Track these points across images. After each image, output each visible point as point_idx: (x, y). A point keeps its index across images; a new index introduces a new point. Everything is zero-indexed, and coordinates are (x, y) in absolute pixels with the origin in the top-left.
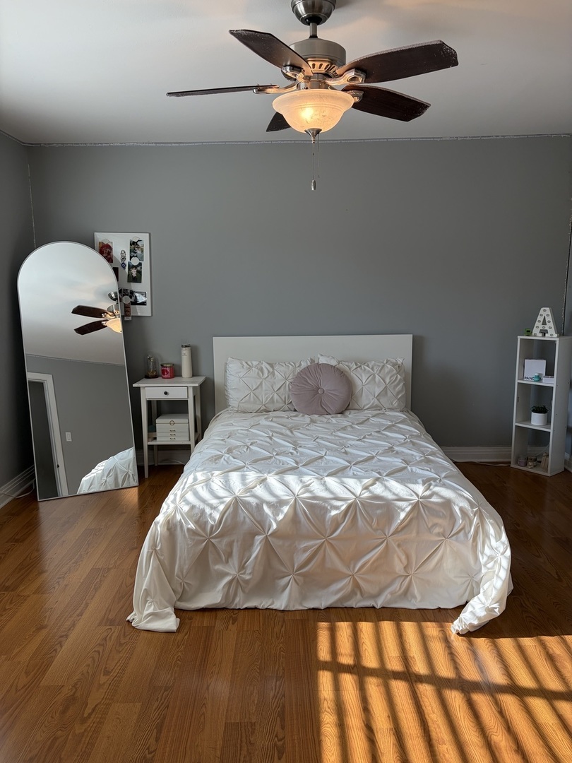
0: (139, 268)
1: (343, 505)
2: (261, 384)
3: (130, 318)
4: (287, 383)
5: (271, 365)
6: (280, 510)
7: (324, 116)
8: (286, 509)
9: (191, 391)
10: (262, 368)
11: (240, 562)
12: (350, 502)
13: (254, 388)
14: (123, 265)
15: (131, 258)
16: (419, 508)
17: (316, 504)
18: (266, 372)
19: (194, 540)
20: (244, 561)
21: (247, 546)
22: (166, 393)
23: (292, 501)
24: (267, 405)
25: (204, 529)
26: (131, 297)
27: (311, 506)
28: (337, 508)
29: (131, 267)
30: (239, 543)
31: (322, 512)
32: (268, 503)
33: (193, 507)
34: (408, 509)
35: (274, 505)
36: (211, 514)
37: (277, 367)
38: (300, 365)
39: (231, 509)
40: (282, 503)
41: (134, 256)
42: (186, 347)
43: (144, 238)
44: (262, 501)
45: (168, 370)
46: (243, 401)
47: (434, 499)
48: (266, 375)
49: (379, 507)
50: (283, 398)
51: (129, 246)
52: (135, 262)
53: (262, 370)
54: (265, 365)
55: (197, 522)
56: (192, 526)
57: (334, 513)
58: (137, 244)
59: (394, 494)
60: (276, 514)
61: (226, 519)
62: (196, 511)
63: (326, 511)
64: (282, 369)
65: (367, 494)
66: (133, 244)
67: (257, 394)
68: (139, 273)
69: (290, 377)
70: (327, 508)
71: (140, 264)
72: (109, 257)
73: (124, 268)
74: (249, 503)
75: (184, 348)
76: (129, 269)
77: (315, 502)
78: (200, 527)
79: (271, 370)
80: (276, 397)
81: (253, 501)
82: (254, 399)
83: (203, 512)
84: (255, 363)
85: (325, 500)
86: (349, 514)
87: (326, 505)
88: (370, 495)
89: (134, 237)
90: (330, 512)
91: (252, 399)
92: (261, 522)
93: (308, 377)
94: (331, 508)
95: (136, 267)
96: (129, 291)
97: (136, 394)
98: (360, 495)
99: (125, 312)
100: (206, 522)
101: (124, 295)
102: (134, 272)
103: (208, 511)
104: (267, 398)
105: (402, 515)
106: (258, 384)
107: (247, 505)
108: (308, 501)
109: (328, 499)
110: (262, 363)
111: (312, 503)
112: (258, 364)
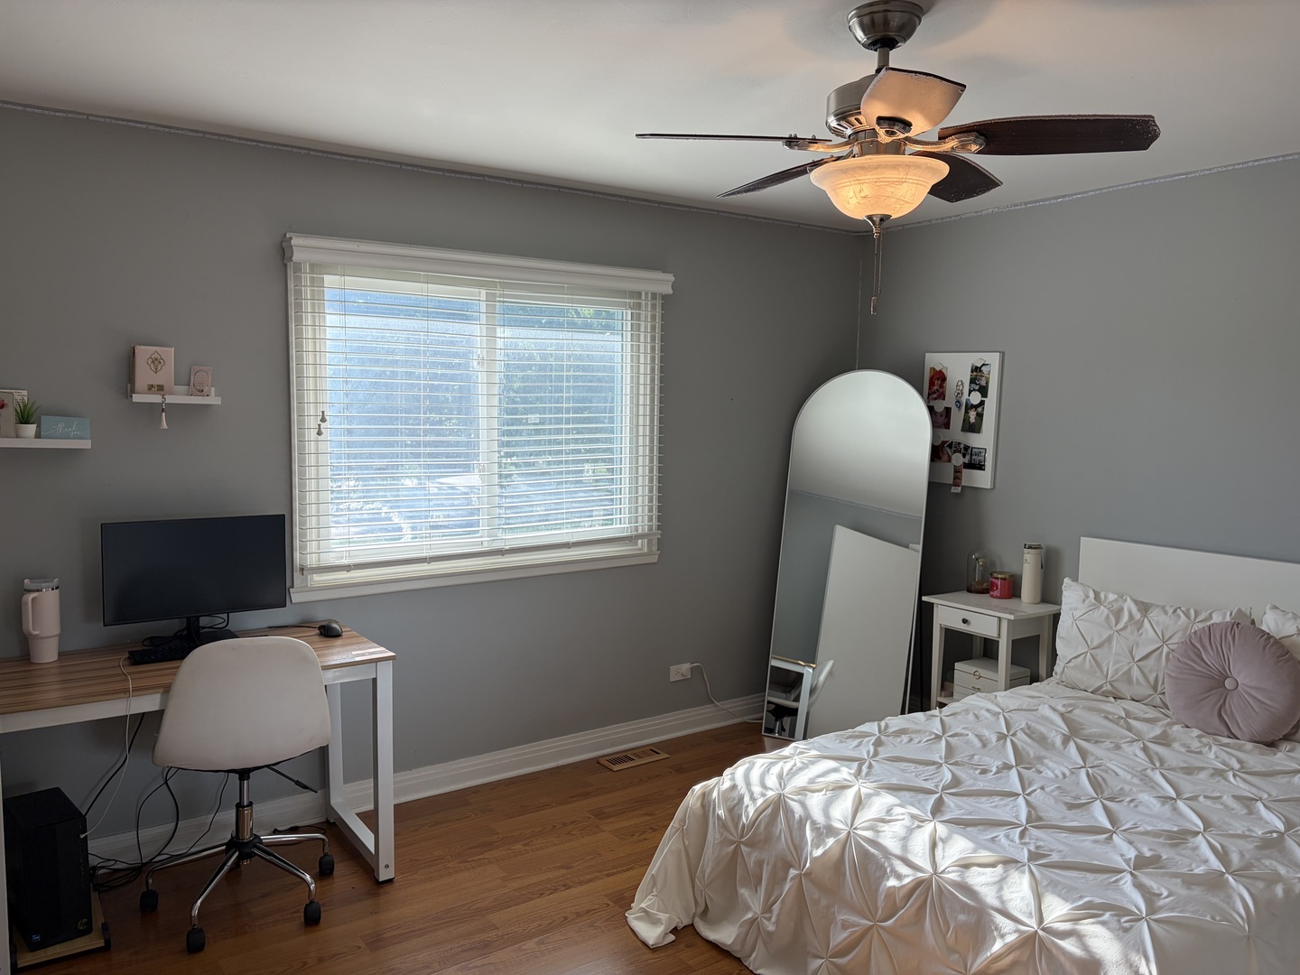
0: (980, 410)
1: (908, 876)
2: (1109, 639)
3: (960, 489)
4: (1165, 649)
5: (1145, 608)
6: (824, 840)
7: (865, 197)
8: (831, 841)
9: (1005, 625)
10: (1121, 610)
11: (768, 894)
12: (920, 875)
13: (1096, 643)
14: (958, 403)
15: (970, 392)
16: (1034, 945)
17: (873, 855)
18: (1126, 617)
19: (722, 835)
20: (772, 899)
21: (778, 879)
22: (965, 621)
23: (843, 835)
24: (1115, 684)
25: (736, 826)
26: (964, 456)
27: (865, 855)
28: (899, 877)
29: (969, 407)
30: (770, 867)
31: (878, 874)
32: (814, 823)
33: (734, 787)
34: (1011, 938)
35: (820, 828)
36: (747, 806)
37: (1155, 614)
38: (1210, 617)
39: (769, 810)
40: (831, 831)
41: (974, 390)
42: (1030, 547)
43: (993, 360)
44: (808, 816)
45: (999, 582)
46: (1071, 664)
47: (1069, 945)
48: (1121, 625)
49: (965, 908)
50: (1152, 678)
51: (970, 373)
52: (976, 398)
53: (1118, 614)
54: (1129, 605)
55: (731, 810)
56: (721, 812)
57: (892, 882)
58: (980, 371)
59: (1000, 898)
60: (818, 842)
61: (760, 822)
62: (735, 794)
63: (884, 876)
64: (1163, 618)
65: (953, 876)
66: (976, 369)
67: (1098, 658)
68: (980, 416)
69: (1175, 640)
70: (886, 870)
71: (982, 403)
72: (941, 390)
73: (959, 407)
74: (793, 812)
75: (1026, 551)
76: (966, 412)
77: (872, 850)
78: (733, 819)
79: (1138, 616)
80: (1136, 673)
81: (798, 810)
82: (1091, 667)
83: (741, 799)
84: (1112, 597)
85: (886, 853)
86: (914, 896)
87: (886, 864)
88: (958, 879)
89: (976, 359)
90: (888, 879)
91: (1087, 665)
92: (798, 847)
93: (1203, 647)
94: (891, 871)
95: (976, 407)
96: (962, 446)
97: (924, 615)
98: (943, 872)
99: (955, 479)
100: (740, 816)
101: (955, 452)
102: (972, 414)
103: (747, 800)
104: (1117, 671)
105: (997, 946)
106: (1104, 637)
107: (789, 812)
108: (863, 843)
109: (894, 855)
110: (1126, 600)
111: (868, 850)
112: (1116, 600)
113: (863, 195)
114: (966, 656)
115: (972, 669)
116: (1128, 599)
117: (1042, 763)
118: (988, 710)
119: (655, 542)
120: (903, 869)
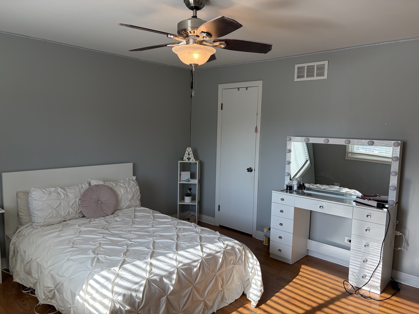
1: (198, 264)
4: (77, 200)
6: (172, 278)
8: (174, 276)
10: (59, 192)
12: (200, 261)
13: (55, 207)
16: (226, 253)
17: (187, 268)
18: (62, 194)
23: (176, 271)
24: (64, 217)
28: (196, 266)
31: (190, 271)
32: (165, 276)
33: (124, 295)
34: (222, 256)
35: (168, 276)
36: (136, 295)
39: (147, 288)
40: (171, 273)
44: (161, 277)
47: (229, 248)
49: (211, 259)
57: (195, 270)
59: (214, 251)
61: (146, 294)
62: (127, 297)
63: (192, 270)
67: (57, 211)
69: (79, 196)
77: (186, 267)
78: (132, 306)
79: (65, 193)
81: (155, 278)
82: (56, 214)
83: (131, 296)
85: (189, 264)
87: (191, 267)
88: (206, 254)
90: (194, 270)
91: (54, 215)
94: (193, 267)
98: (203, 255)
100: (135, 301)
103: (134, 294)
105: (220, 260)
107: (154, 281)
108: (183, 267)
109: (191, 263)
110: (58, 189)
111: (185, 268)
112: (55, 190)
116: (58, 188)
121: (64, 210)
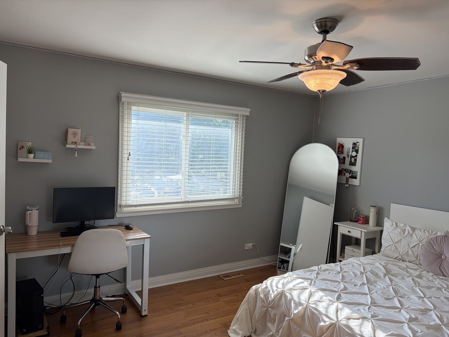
0: (355, 158)
1: (328, 322)
2: (401, 240)
3: (348, 185)
4: (421, 244)
5: (413, 229)
6: (298, 307)
8: (300, 308)
9: (363, 234)
10: (405, 230)
11: (277, 327)
12: (332, 321)
13: (396, 241)
14: (348, 155)
15: (352, 152)
17: (315, 313)
18: (407, 232)
19: (262, 304)
20: (279, 328)
21: (281, 321)
22: (349, 232)
23: (305, 306)
24: (403, 256)
25: (267, 301)
26: (350, 174)
27: (313, 313)
28: (325, 322)
29: (352, 157)
30: (279, 316)
31: (317, 320)
32: (294, 301)
33: (267, 287)
35: (296, 303)
36: (271, 294)
37: (417, 232)
38: (437, 233)
39: (279, 296)
40: (300, 304)
41: (354, 151)
42: (373, 206)
43: (360, 141)
44: (292, 298)
45: (361, 218)
46: (387, 248)
48: (405, 235)
49: (348, 334)
50: (416, 254)
51: (352, 145)
52: (354, 154)
53: (404, 231)
54: (408, 228)
55: (265, 295)
56: (262, 296)
57: (322, 324)
58: (356, 144)
59: (361, 331)
60: (296, 308)
61: (275, 300)
62: (267, 290)
63: (319, 321)
64: (420, 233)
65: (344, 322)
66: (354, 144)
67: (397, 247)
68: (356, 160)
69: (424, 241)
70: (320, 319)
71: (356, 156)
72: (342, 151)
73: (348, 157)
74: (287, 297)
75: (371, 208)
76: (351, 158)
77: (315, 312)
78: (266, 298)
79: (411, 232)
80: (410, 252)
81: (289, 296)
82: (394, 250)
83: (269, 292)
84: (402, 225)
85: (320, 313)
86: (329, 330)
87: (320, 317)
88: (346, 323)
89: (355, 140)
90: (321, 323)
91: (393, 249)
92: (289, 309)
93: (434, 244)
94: (322, 320)
95: (354, 157)
96: (349, 170)
97: (335, 229)
98: (340, 321)
99: (346, 182)
100: (269, 298)
101: (346, 172)
102: (353, 160)
103: (271, 292)
104: (403, 251)
106: (399, 239)
107: (286, 297)
108: (312, 309)
109: (323, 314)
110: (407, 226)
111: (313, 312)
112: (403, 226)
113: (316, 83)
114: (349, 244)
115: (351, 249)
116: (408, 226)
117: (376, 283)
118: (357, 264)
119: (241, 200)
120: (326, 319)
121: (403, 248)
